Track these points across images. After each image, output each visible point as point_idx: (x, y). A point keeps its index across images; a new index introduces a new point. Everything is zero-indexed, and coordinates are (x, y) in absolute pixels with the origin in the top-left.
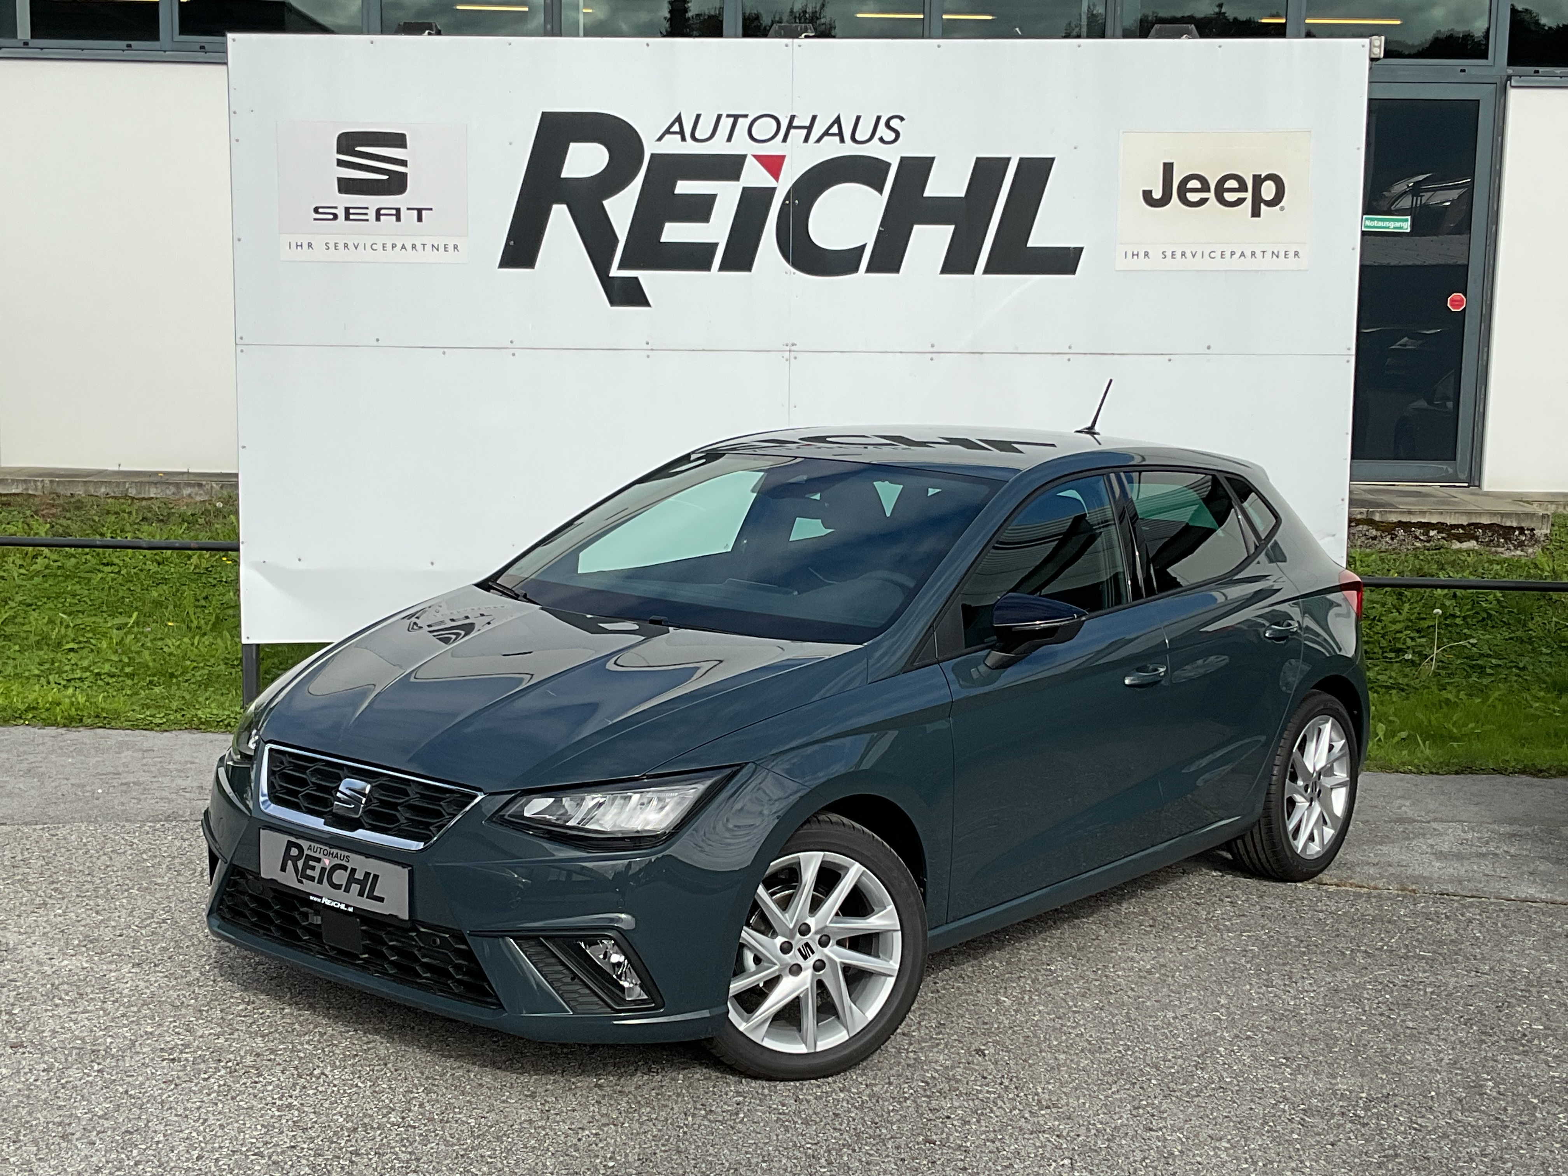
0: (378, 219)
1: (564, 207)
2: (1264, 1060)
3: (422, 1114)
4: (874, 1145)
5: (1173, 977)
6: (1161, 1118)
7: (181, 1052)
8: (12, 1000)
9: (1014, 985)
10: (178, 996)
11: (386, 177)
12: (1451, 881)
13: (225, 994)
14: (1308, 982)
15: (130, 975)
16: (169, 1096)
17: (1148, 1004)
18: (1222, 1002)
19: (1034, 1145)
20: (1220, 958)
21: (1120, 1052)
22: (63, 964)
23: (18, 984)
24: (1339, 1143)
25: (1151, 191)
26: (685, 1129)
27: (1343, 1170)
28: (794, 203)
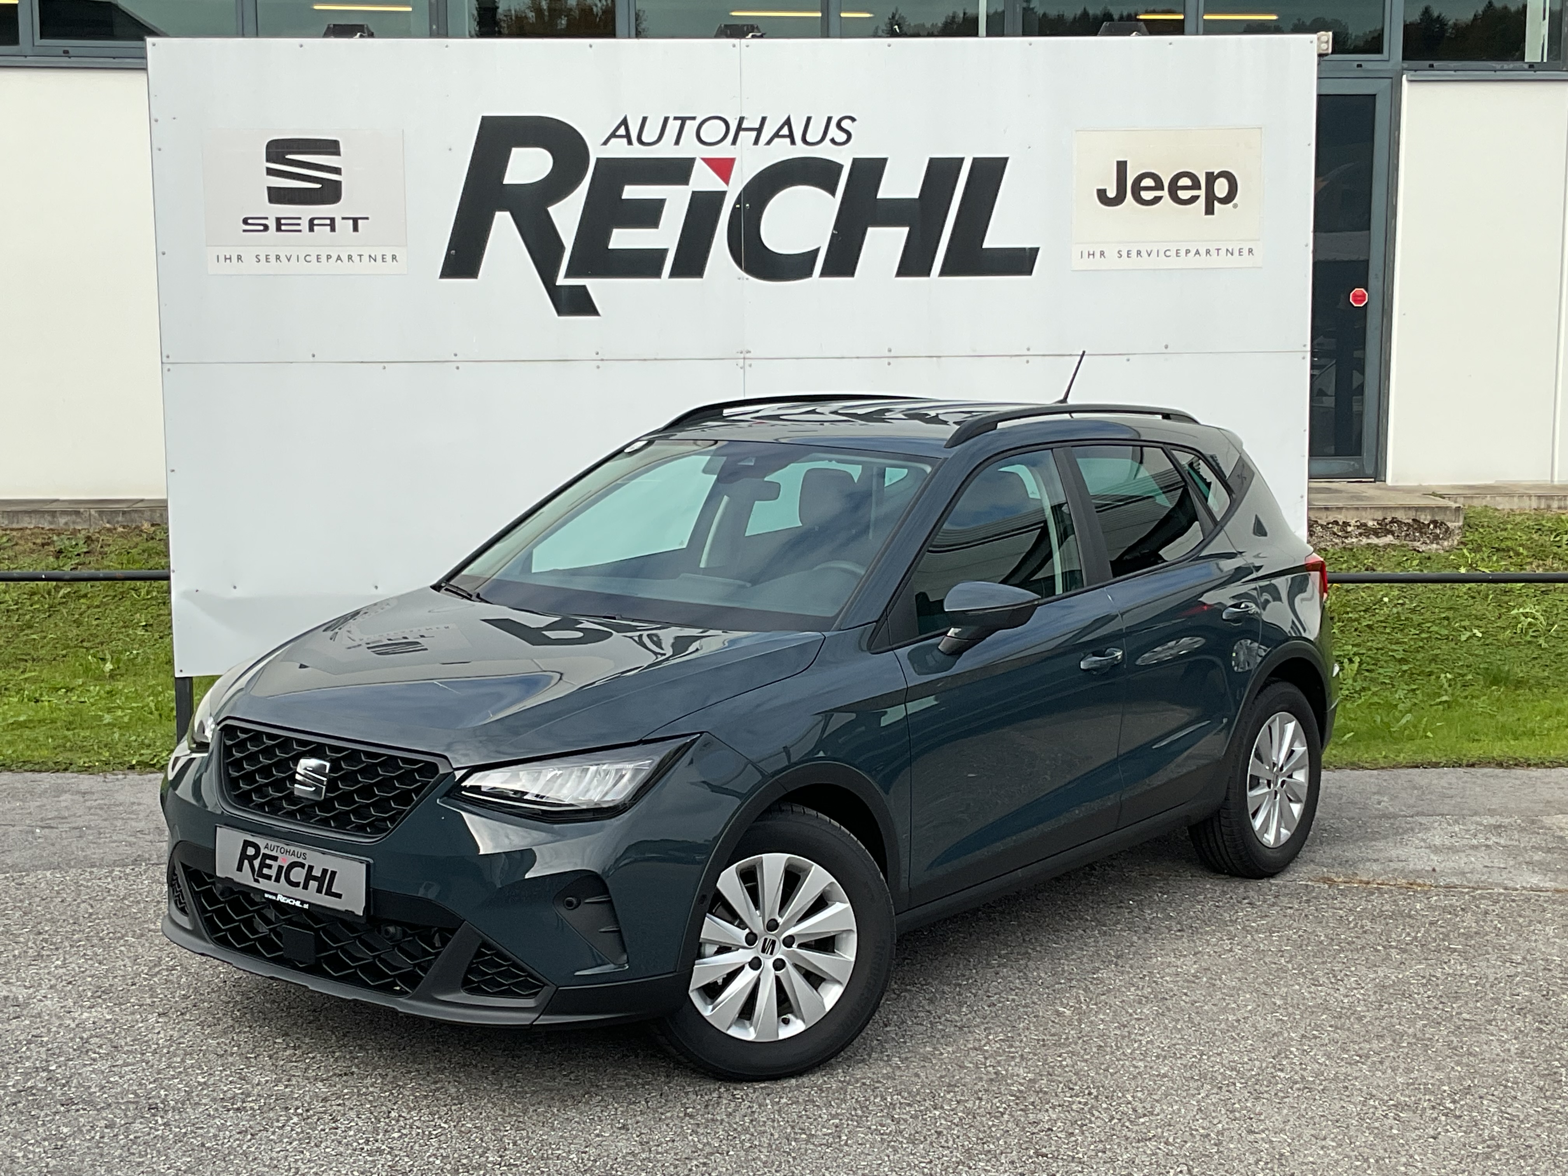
0: (311, 229)
1: (508, 214)
2: (1338, 1058)
3: (518, 1152)
4: (988, 1161)
5: (1220, 980)
6: (1260, 1120)
7: (244, 1102)
8: (44, 1057)
9: (1067, 995)
10: (218, 1043)
11: (318, 186)
12: (1455, 874)
13: (266, 1040)
14: (1353, 979)
15: (160, 1024)
16: (249, 1147)
17: (1206, 1008)
18: (1278, 1003)
19: (1145, 1152)
20: (1260, 960)
21: (1195, 1056)
22: (84, 1017)
23: (45, 1039)
24: (1440, 1137)
25: (1105, 191)
26: (793, 1155)
27: (1453, 1162)
28: (744, 206)
